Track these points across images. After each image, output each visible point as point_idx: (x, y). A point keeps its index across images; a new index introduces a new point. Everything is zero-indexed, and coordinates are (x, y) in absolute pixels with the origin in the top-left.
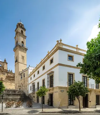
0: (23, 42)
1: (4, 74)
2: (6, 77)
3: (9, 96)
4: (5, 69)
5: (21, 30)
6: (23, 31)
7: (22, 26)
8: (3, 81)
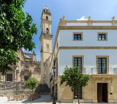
0: (47, 29)
1: (33, 66)
2: (35, 69)
3: (25, 88)
4: (33, 61)
5: (46, 16)
6: (48, 17)
7: (47, 11)
8: (32, 73)
